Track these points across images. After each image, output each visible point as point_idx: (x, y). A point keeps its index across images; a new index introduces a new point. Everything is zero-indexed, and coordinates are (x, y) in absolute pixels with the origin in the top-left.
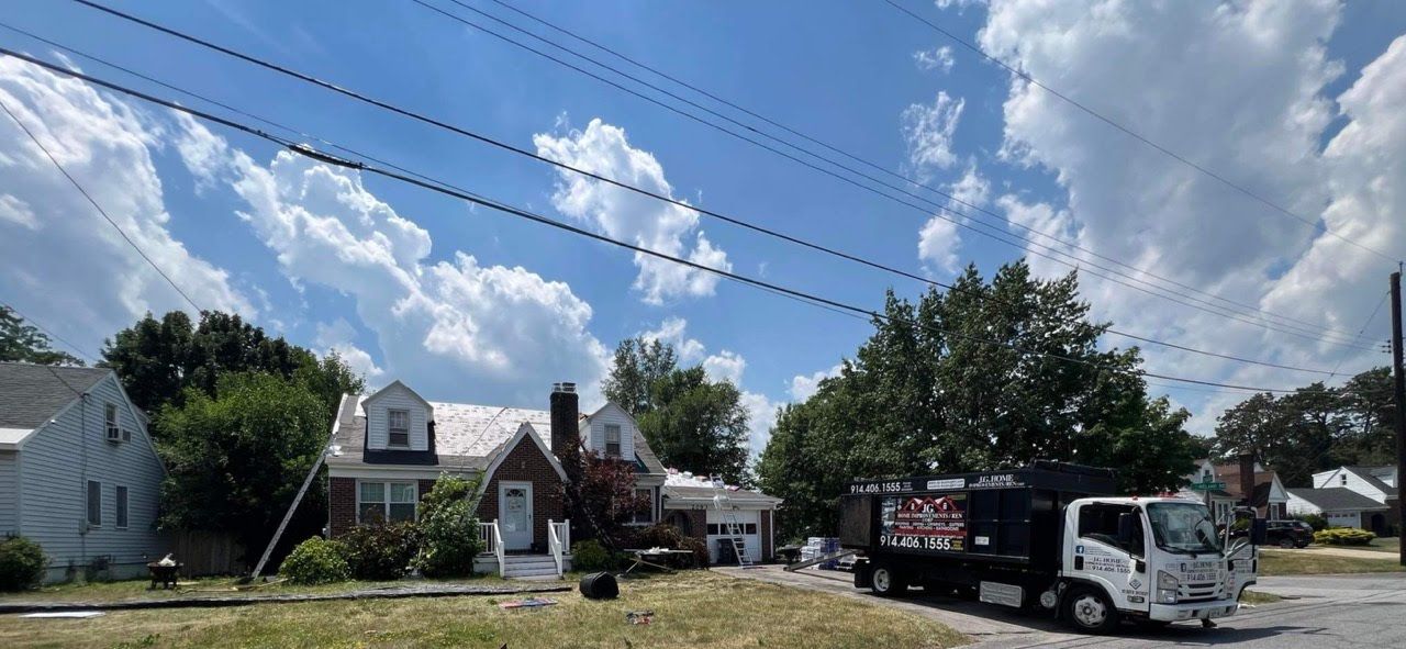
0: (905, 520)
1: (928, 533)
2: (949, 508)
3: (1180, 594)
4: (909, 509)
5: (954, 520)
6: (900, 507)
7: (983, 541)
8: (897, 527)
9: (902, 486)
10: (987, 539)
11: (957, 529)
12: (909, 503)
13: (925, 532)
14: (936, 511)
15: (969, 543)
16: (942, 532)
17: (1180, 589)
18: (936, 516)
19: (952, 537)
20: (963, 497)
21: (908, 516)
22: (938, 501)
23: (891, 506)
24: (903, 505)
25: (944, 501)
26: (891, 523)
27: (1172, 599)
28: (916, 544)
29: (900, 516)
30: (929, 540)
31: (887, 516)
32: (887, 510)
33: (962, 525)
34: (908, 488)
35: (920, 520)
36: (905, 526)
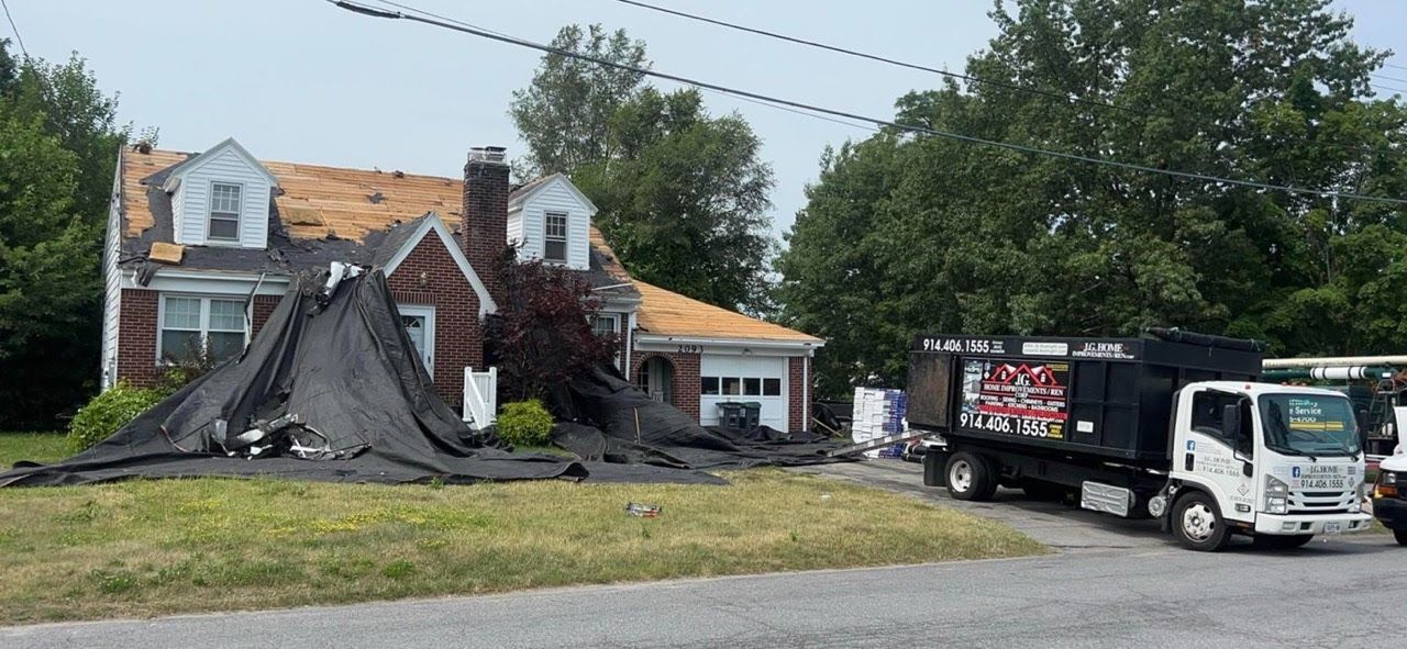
0: (992, 393)
1: (1021, 413)
2: (1048, 381)
3: (1291, 503)
4: (999, 379)
5: (1055, 398)
6: (987, 375)
7: (1085, 427)
8: (982, 402)
9: (991, 346)
10: (1091, 424)
11: (1056, 410)
12: (999, 370)
13: (1016, 411)
14: (1033, 383)
15: (1069, 428)
16: (1037, 413)
17: (1290, 497)
18: (1032, 390)
19: (1051, 420)
20: (1065, 368)
21: (997, 388)
22: (1036, 370)
23: (976, 372)
24: (992, 372)
25: (1043, 372)
26: (976, 396)
27: (1281, 509)
28: (1005, 427)
29: (987, 387)
30: (1022, 421)
31: (970, 386)
32: (970, 377)
33: (1062, 405)
34: (998, 349)
35: (1011, 395)
36: (993, 401)
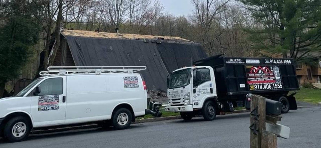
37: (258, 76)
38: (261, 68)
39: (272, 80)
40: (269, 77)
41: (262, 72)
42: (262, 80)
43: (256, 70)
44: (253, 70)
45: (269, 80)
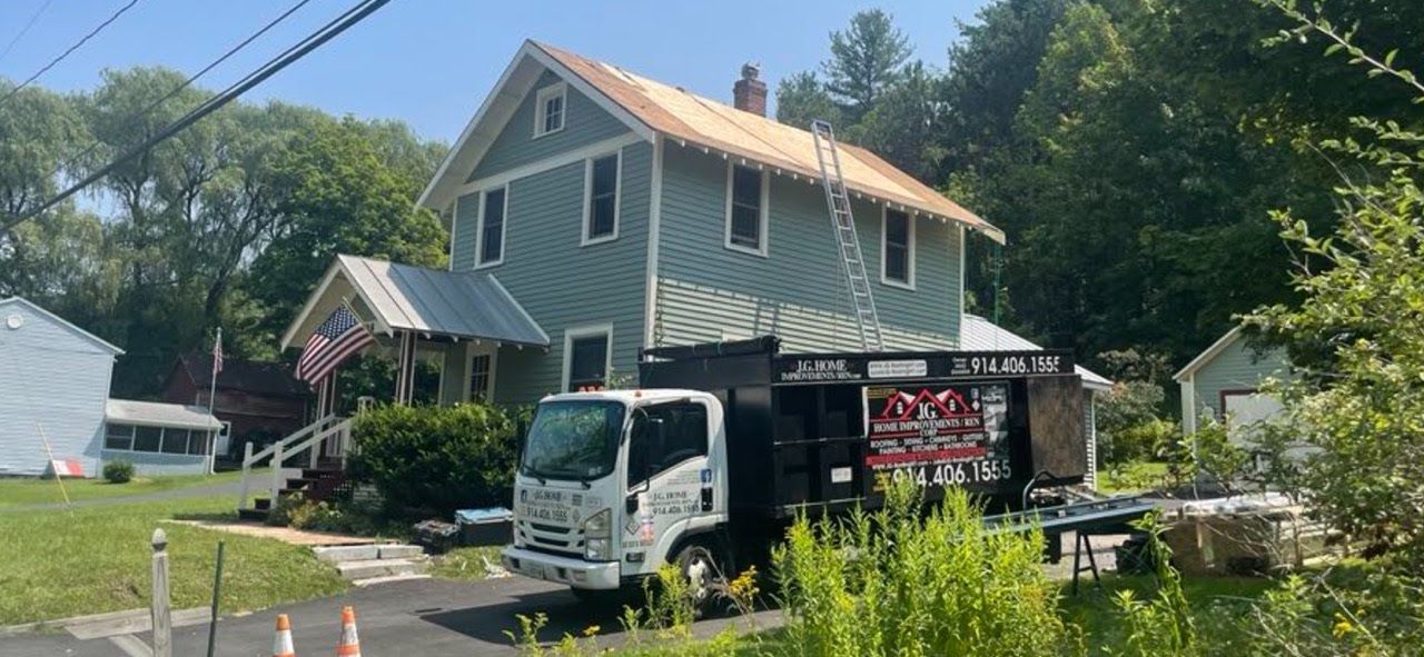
37: (914, 431)
38: (929, 394)
39: (973, 445)
40: (960, 436)
41: (933, 413)
42: (928, 448)
43: (906, 406)
44: (895, 406)
45: (958, 445)
